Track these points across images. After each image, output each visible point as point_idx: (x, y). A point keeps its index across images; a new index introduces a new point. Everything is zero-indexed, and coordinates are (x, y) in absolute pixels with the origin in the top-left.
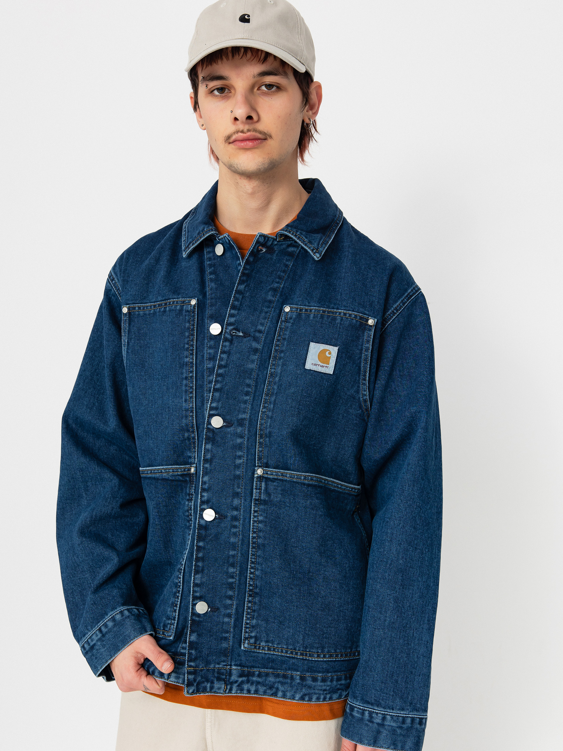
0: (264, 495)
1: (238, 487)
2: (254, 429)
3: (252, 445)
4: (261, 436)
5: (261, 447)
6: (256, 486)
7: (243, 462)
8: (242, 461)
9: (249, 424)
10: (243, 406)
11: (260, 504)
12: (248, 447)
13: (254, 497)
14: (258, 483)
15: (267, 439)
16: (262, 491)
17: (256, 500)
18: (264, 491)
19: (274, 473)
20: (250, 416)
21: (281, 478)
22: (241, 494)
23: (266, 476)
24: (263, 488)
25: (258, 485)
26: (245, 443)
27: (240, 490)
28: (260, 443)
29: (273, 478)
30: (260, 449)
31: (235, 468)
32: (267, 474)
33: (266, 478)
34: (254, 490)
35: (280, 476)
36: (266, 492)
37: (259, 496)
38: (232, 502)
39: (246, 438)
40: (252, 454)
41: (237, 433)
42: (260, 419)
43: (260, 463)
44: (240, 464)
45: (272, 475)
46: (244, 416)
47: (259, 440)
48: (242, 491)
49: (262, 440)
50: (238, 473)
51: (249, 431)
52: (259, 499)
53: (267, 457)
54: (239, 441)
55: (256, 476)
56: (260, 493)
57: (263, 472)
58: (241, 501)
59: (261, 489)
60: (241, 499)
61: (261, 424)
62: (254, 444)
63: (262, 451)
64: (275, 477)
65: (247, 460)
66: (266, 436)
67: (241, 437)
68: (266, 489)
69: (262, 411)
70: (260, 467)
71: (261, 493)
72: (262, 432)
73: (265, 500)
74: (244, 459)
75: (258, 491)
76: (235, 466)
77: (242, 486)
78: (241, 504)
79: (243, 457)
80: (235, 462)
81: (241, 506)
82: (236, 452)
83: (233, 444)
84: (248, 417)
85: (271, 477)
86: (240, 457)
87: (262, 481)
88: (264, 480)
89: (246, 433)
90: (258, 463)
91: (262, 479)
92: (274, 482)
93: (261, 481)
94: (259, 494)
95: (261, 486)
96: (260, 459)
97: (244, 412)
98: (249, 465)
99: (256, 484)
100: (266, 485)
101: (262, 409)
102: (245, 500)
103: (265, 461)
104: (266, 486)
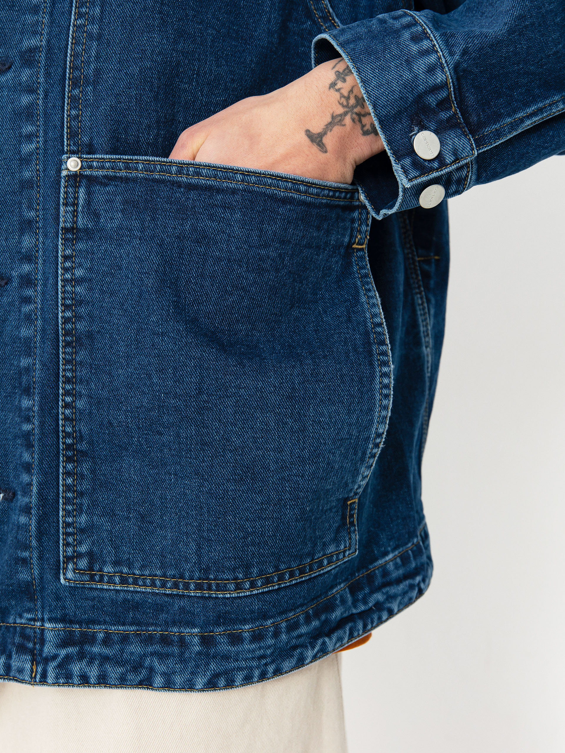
0: (83, 218)
1: (30, 208)
2: (60, 70)
3: (54, 106)
4: (75, 84)
5: (75, 108)
6: (65, 199)
7: (37, 149)
8: (33, 146)
9: (47, 59)
10: (30, 19)
11: (78, 239)
12: (45, 114)
13: (61, 225)
14: (70, 190)
15: (90, 88)
16: (80, 208)
17: (66, 230)
18: (83, 207)
19: (108, 165)
20: (48, 41)
21: (123, 173)
22: (37, 222)
23: (88, 172)
24: (81, 202)
25: (71, 195)
26: (40, 102)
27: (32, 214)
28: (74, 99)
29: (105, 177)
30: (73, 112)
31: (21, 164)
32: (90, 167)
33: (89, 178)
34: (62, 208)
35: (121, 170)
36: (88, 209)
37: (73, 220)
38: (20, 243)
39: (41, 91)
40: (55, 127)
41: (20, 84)
42: (72, 44)
43: (74, 144)
44: (31, 154)
45: (103, 168)
46: (34, 42)
47: (70, 92)
48: (38, 216)
49: (76, 92)
50: (27, 174)
51: (48, 75)
52: (73, 228)
53: (90, 129)
54: (25, 99)
55: (64, 173)
56: (75, 214)
57: (82, 166)
58: (38, 240)
59: (77, 205)
60: (37, 234)
61: (75, 55)
62: (58, 103)
63: (78, 116)
64: (111, 173)
65: (45, 141)
66: (87, 82)
67: (31, 90)
68: (89, 202)
69: (74, 25)
70: (73, 153)
71: (77, 213)
72: (77, 73)
73: (86, 230)
74: (38, 142)
75: (70, 209)
76: (21, 159)
77: (38, 204)
78: (36, 246)
79: (37, 137)
80: (20, 151)
81: (37, 251)
82: (21, 128)
83: (14, 111)
84: (44, 43)
85: (100, 173)
86: (30, 137)
87: (79, 186)
88: (84, 182)
89: (42, 80)
90: (68, 145)
91: (80, 182)
92: (106, 185)
93: (76, 187)
94: (74, 216)
95: (77, 198)
96: (73, 135)
97: (35, 33)
98: (50, 152)
99: (66, 193)
100: (89, 193)
101: (75, 20)
102: (46, 236)
103: (86, 139)
104: (89, 197)
